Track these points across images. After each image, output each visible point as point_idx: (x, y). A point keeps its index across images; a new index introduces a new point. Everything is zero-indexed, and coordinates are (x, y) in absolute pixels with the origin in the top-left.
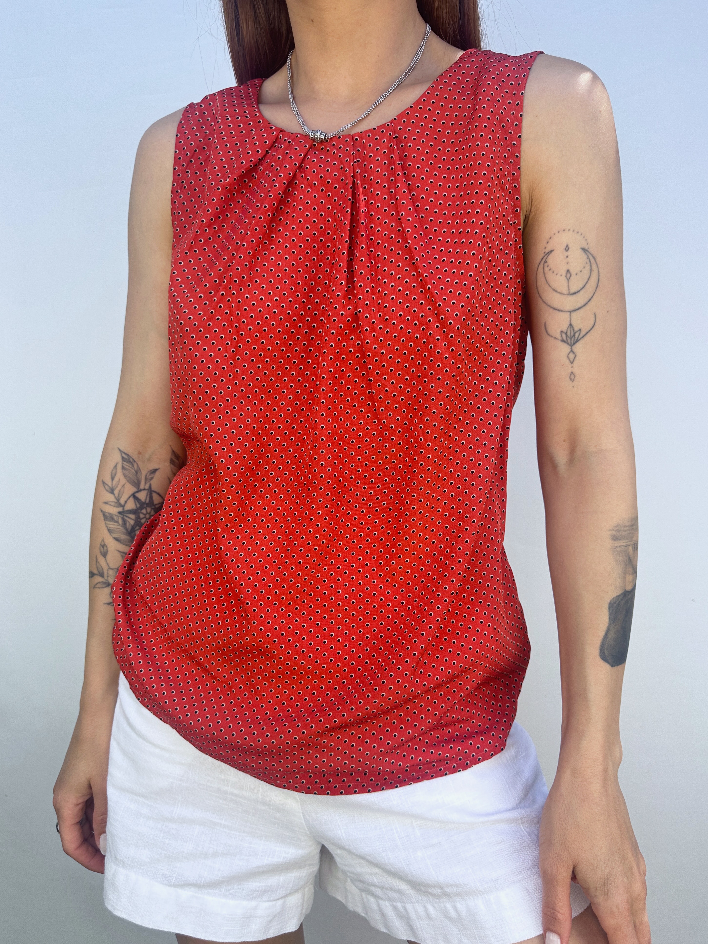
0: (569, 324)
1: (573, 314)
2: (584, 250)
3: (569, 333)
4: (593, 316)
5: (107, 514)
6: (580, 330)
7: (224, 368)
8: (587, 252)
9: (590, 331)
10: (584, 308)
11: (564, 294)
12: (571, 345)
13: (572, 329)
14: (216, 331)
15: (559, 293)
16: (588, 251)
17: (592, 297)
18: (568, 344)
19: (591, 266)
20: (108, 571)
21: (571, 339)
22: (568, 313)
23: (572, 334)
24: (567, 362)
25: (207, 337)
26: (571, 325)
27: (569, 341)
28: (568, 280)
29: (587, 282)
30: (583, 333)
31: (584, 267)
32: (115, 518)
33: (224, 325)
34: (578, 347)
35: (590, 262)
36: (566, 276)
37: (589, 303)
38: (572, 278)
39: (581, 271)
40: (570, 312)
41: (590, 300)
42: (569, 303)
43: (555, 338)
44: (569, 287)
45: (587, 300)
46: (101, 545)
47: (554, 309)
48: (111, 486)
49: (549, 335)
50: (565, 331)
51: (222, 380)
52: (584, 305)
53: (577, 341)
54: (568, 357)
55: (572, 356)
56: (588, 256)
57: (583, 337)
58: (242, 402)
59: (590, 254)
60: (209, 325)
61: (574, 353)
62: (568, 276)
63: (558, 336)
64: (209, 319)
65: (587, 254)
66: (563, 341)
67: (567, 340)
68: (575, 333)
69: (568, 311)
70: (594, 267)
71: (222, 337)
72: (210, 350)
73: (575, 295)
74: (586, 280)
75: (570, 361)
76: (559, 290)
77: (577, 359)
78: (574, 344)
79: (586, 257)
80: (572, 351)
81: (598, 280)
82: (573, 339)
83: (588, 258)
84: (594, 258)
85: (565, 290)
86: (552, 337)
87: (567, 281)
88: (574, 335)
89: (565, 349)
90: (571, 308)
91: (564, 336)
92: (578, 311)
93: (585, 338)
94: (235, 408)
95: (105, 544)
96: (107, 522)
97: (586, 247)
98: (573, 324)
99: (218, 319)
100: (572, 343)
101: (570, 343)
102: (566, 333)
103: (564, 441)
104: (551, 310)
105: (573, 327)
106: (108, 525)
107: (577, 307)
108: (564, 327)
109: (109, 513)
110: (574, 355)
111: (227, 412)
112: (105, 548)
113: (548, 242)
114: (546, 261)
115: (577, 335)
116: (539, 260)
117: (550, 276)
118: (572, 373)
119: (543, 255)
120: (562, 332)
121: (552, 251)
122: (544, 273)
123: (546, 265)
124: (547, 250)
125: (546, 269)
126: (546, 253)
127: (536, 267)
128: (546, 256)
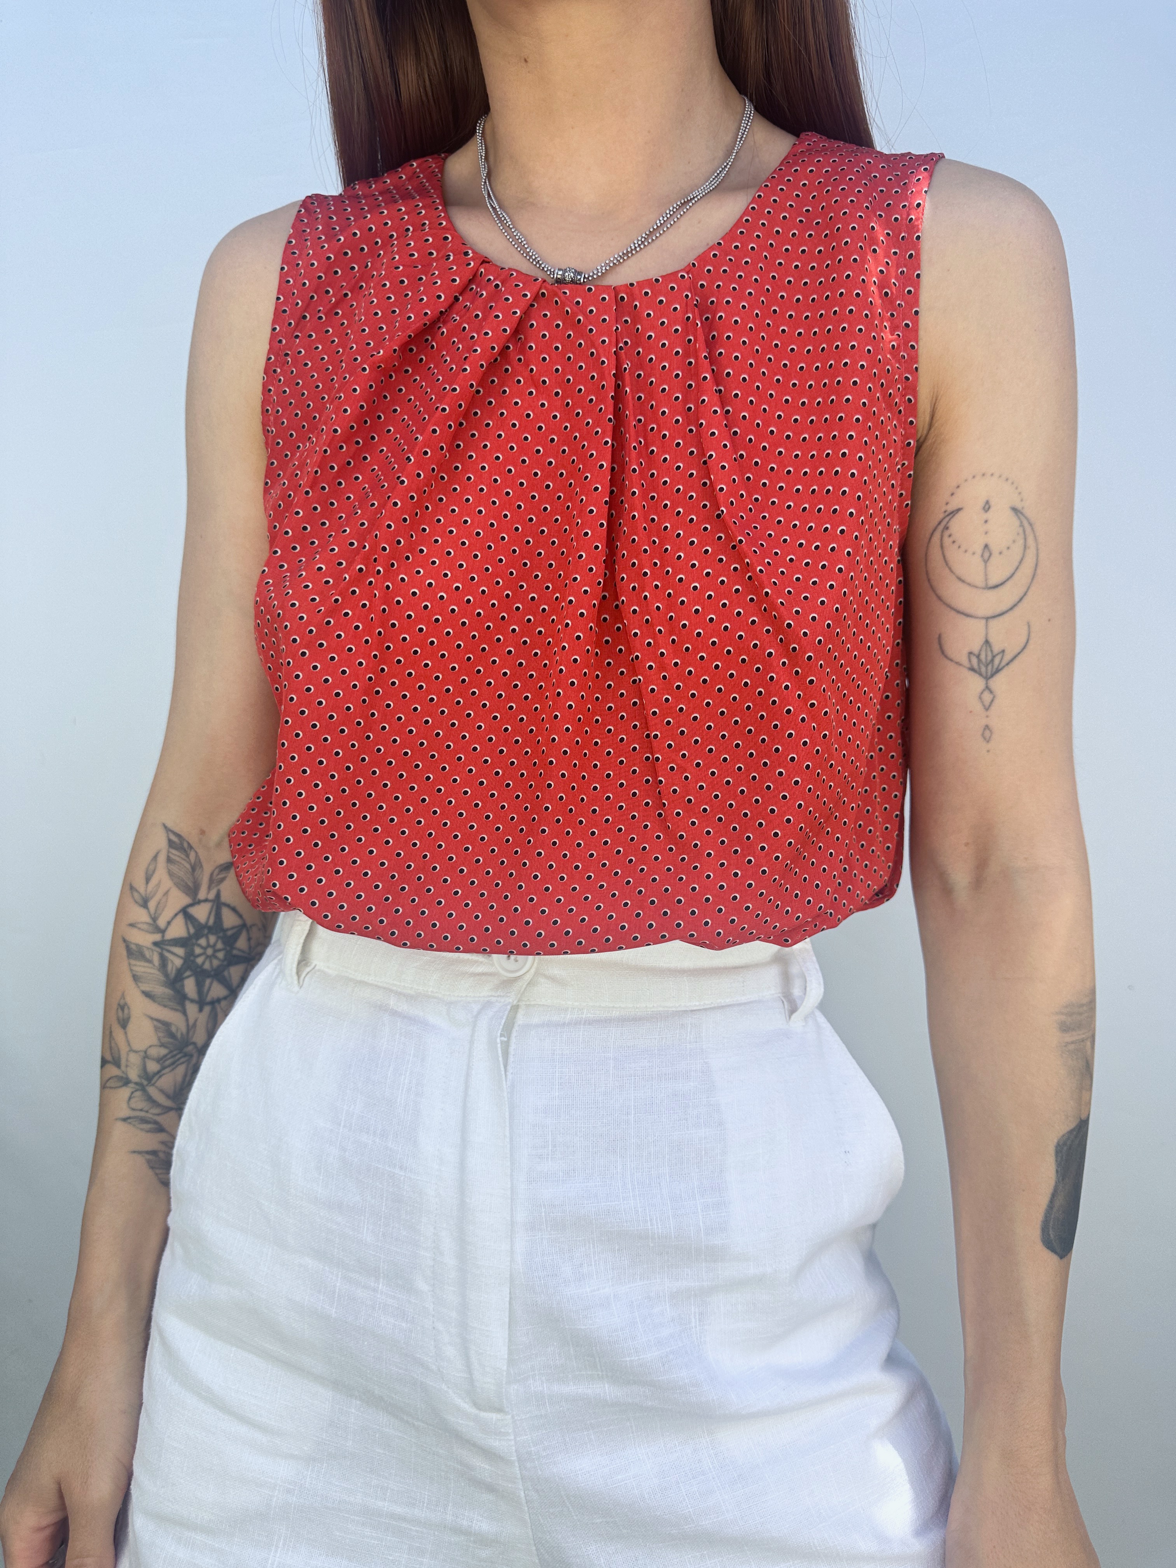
0: (984, 640)
1: (993, 623)
2: (1015, 510)
3: (983, 657)
4: (1026, 627)
5: (133, 947)
6: (1003, 651)
8: (1020, 515)
9: (1019, 653)
10: (1011, 613)
11: (977, 587)
12: (987, 678)
13: (989, 649)
14: (339, 636)
15: (969, 584)
16: (1022, 513)
17: (1025, 594)
18: (981, 674)
19: (1025, 539)
20: (128, 1054)
21: (987, 666)
22: (984, 621)
23: (989, 658)
24: (978, 707)
26: (987, 642)
27: (983, 669)
28: (986, 562)
29: (1017, 568)
30: (1007, 658)
31: (1014, 541)
32: (147, 954)
33: (357, 627)
34: (999, 682)
35: (1024, 531)
36: (982, 556)
37: (1020, 605)
38: (992, 559)
39: (1008, 548)
40: (987, 619)
41: (1021, 600)
42: (986, 603)
43: (957, 663)
44: (986, 575)
45: (1017, 599)
46: (119, 1005)
47: (958, 612)
48: (144, 895)
49: (946, 657)
50: (976, 652)
52: (1011, 609)
53: (998, 671)
54: (980, 698)
55: (987, 697)
56: (1021, 522)
57: (1008, 664)
59: (1026, 518)
60: (328, 623)
61: (991, 692)
62: (986, 555)
63: (964, 660)
64: (330, 612)
65: (1019, 518)
66: (972, 669)
67: (980, 668)
68: (994, 657)
69: (983, 618)
70: (1031, 541)
71: (350, 650)
72: (326, 672)
73: (996, 590)
74: (1016, 564)
75: (984, 705)
76: (968, 580)
77: (996, 702)
78: (992, 676)
79: (1017, 523)
80: (987, 688)
81: (1036, 565)
82: (990, 667)
83: (1022, 525)
84: (1031, 525)
85: (979, 580)
86: (951, 660)
87: (983, 563)
88: (992, 661)
89: (976, 683)
90: (989, 613)
91: (974, 661)
92: (1001, 618)
93: (1013, 666)
95: (126, 1004)
96: (133, 962)
97: (1019, 506)
98: (991, 640)
99: (347, 614)
100: (989, 674)
101: (984, 674)
102: (978, 657)
103: (967, 844)
104: (953, 613)
105: (990, 647)
106: (134, 968)
107: (998, 611)
108: (976, 645)
109: (137, 945)
110: (991, 696)
112: (126, 1011)
113: (952, 494)
114: (946, 528)
115: (997, 661)
116: (933, 523)
117: (953, 554)
118: (987, 727)
119: (941, 516)
120: (970, 653)
121: (959, 510)
122: (942, 547)
123: (947, 533)
124: (951, 508)
125: (947, 541)
126: (947, 513)
127: (928, 536)
128: (947, 519)
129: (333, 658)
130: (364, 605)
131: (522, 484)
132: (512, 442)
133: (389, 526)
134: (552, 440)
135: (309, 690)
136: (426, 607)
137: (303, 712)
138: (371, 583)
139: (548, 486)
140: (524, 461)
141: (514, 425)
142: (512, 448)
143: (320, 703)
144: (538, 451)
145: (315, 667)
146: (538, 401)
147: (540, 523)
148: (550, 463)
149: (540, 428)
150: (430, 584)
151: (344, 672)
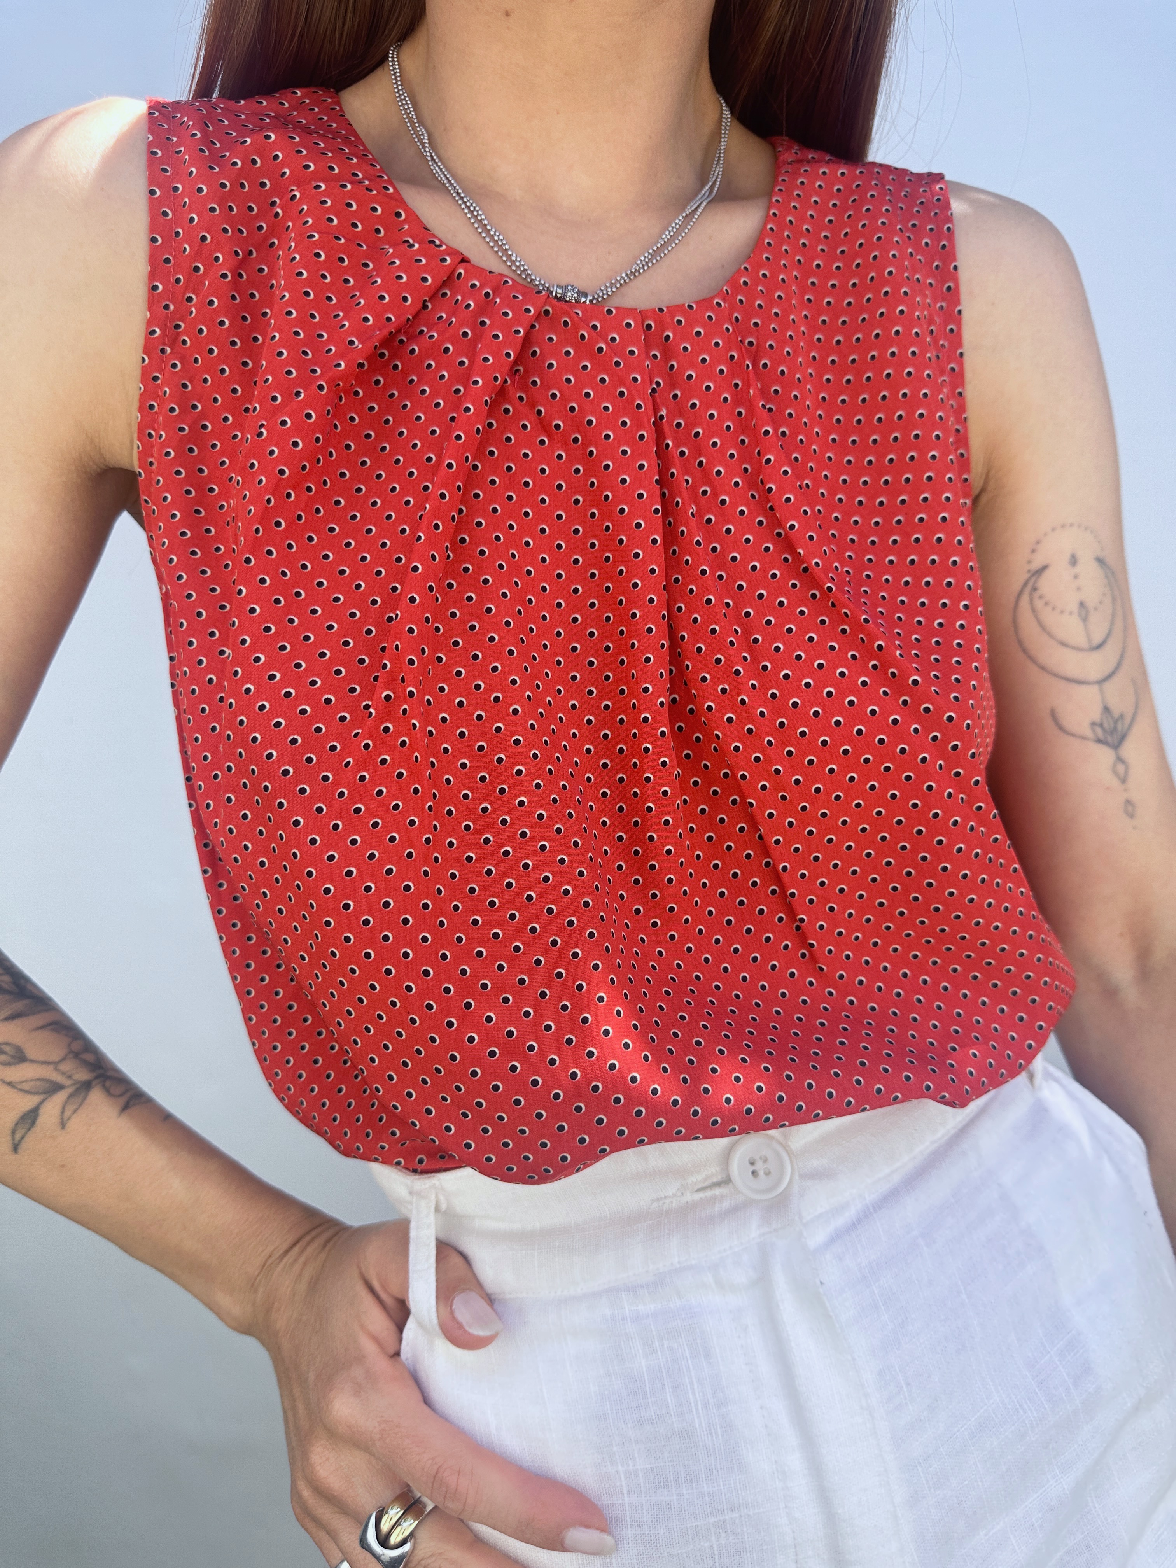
0: (1102, 706)
1: (1106, 686)
2: (1098, 560)
3: (1106, 725)
4: (1132, 685)
6: (1122, 715)
7: (407, 888)
8: (1103, 566)
9: (1134, 714)
10: (1118, 672)
12: (1116, 748)
13: (1109, 716)
14: (380, 793)
16: (1104, 563)
17: (1123, 649)
18: (1108, 745)
19: (1112, 590)
21: (1112, 734)
22: (1097, 686)
23: (1112, 725)
24: (1114, 782)
25: (358, 810)
26: (1106, 709)
27: (1109, 739)
29: (1112, 623)
30: (1127, 721)
31: (1104, 594)
33: (400, 775)
34: (1127, 750)
35: (1109, 583)
37: (1123, 662)
39: (1101, 602)
40: (1100, 683)
41: (1122, 656)
45: (1118, 656)
47: (1069, 680)
49: (1066, 732)
50: (1098, 721)
51: (406, 921)
52: (1117, 667)
53: (1123, 737)
54: (1114, 771)
55: (1121, 768)
56: (1105, 573)
57: (1129, 728)
58: (464, 972)
59: (1108, 567)
60: (363, 778)
61: (1123, 762)
62: (1083, 613)
63: (1088, 733)
64: (362, 764)
65: (1103, 569)
66: (1099, 741)
67: (1106, 738)
68: (1116, 723)
69: (1095, 682)
70: (1116, 592)
71: (396, 807)
72: (369, 843)
74: (1110, 618)
75: (1119, 778)
77: (1130, 771)
78: (1119, 744)
80: (1120, 759)
81: (1124, 617)
82: (1115, 735)
83: (1106, 576)
84: (1113, 574)
86: (1073, 735)
88: (1115, 728)
89: (1105, 755)
90: (1098, 677)
91: (1099, 731)
92: (1112, 680)
93: (1133, 729)
94: (447, 990)
97: (1101, 555)
98: (1109, 705)
99: (384, 761)
100: (1116, 743)
101: (1112, 744)
102: (1101, 725)
103: (1121, 935)
105: (1110, 712)
107: (1108, 673)
108: (1096, 714)
110: (1125, 766)
111: (430, 1007)
113: (1033, 551)
114: (1035, 589)
115: (1119, 727)
116: (1016, 586)
117: (1049, 618)
118: (1128, 802)
119: (1026, 576)
120: (1093, 724)
121: (1045, 568)
122: (1034, 610)
123: (1036, 595)
124: (1036, 565)
125: (1039, 604)
126: (1032, 573)
127: (1013, 599)
128: (1033, 579)
129: (375, 825)
130: (403, 743)
131: (544, 560)
132: (527, 506)
133: (411, 631)
134: (577, 501)
135: (350, 873)
136: (462, 734)
137: (346, 906)
138: (405, 711)
139: (576, 561)
140: (543, 531)
141: (527, 484)
142: (527, 514)
143: (368, 889)
144: (560, 517)
145: (354, 842)
146: (553, 452)
147: (571, 609)
148: (576, 531)
149: (560, 487)
150: (461, 704)
151: (393, 839)
